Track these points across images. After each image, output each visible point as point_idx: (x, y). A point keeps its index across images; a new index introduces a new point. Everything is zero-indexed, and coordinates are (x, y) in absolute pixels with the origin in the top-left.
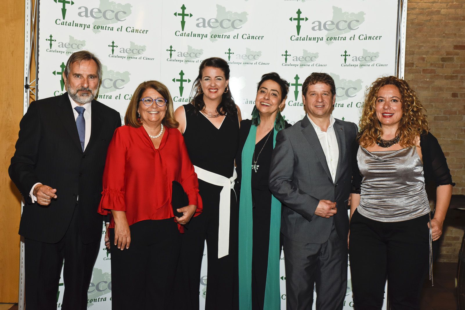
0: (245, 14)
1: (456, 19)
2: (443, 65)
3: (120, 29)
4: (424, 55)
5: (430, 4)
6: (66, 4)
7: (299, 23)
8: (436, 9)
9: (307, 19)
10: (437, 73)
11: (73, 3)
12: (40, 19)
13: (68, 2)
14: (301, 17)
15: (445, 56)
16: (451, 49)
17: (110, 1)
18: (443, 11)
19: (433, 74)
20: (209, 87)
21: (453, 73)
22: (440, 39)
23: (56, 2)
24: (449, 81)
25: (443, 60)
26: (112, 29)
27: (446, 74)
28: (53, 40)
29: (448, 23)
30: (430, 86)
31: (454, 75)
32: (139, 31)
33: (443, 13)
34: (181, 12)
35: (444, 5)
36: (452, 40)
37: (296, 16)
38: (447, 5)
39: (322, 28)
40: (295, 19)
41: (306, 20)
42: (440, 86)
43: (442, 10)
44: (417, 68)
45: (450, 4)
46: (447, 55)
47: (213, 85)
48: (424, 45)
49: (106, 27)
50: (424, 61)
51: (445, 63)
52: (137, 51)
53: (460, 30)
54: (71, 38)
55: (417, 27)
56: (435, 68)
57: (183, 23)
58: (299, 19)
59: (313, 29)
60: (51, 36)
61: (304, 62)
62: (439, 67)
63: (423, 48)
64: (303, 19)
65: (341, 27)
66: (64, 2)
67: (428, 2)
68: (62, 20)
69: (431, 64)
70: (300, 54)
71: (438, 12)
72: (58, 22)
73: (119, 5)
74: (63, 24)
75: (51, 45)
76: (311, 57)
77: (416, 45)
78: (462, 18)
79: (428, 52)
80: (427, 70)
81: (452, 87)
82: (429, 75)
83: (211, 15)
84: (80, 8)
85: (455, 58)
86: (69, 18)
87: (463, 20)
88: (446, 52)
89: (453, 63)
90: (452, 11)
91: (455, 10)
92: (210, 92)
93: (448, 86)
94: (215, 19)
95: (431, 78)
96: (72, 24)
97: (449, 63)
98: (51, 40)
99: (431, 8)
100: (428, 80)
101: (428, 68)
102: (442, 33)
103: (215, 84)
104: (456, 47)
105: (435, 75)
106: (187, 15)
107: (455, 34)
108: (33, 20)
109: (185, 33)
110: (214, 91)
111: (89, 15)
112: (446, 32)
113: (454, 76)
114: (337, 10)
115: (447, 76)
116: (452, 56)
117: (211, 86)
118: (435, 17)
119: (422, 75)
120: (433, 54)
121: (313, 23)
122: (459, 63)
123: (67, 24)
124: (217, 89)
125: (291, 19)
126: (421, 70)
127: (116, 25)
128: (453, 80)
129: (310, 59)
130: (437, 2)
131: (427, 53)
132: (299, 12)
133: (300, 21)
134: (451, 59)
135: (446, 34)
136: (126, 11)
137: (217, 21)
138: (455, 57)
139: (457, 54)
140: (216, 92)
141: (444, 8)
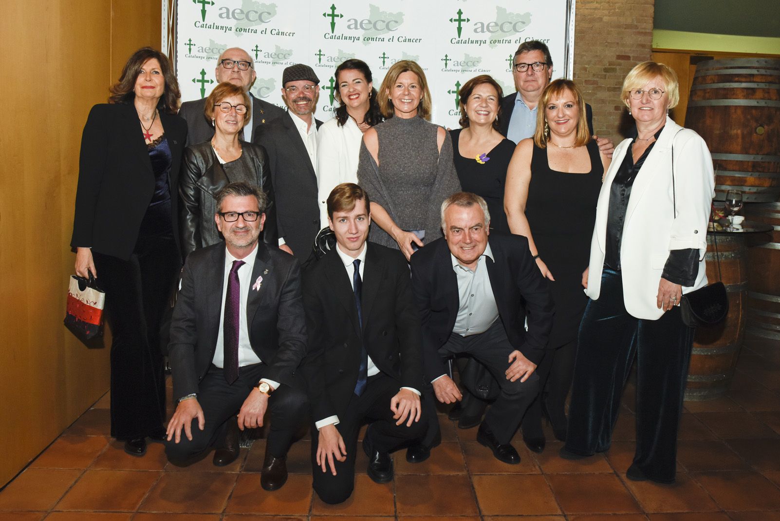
0: (400, 14)
1: (619, 26)
2: (605, 75)
3: (264, 32)
4: (586, 65)
5: (592, 11)
6: (206, 5)
7: (460, 24)
8: (598, 16)
9: (468, 20)
10: (599, 84)
11: (213, 3)
12: (178, 21)
13: (208, 3)
14: (462, 18)
15: (607, 66)
16: (614, 59)
17: (253, 1)
18: (605, 19)
19: (595, 86)
20: (348, 94)
21: (616, 85)
22: (602, 48)
23: (195, 3)
24: (612, 93)
25: (606, 70)
26: (256, 32)
27: (609, 86)
28: (192, 45)
29: (611, 31)
30: (593, 98)
31: (617, 86)
32: (285, 34)
33: (605, 21)
34: (330, 12)
35: (606, 12)
36: (615, 49)
37: (457, 17)
38: (609, 13)
39: (485, 30)
40: (455, 20)
41: (467, 22)
42: (602, 98)
43: (605, 17)
44: (579, 78)
45: (613, 11)
46: (609, 65)
47: (351, 90)
48: (587, 55)
49: (249, 29)
50: (586, 71)
51: (608, 74)
52: (283, 56)
53: (622, 38)
54: (212, 42)
55: (579, 35)
56: (598, 79)
57: (333, 25)
58: (460, 20)
59: (475, 31)
60: (190, 40)
61: (466, 68)
62: (601, 78)
63: (585, 57)
64: (464, 20)
65: (505, 29)
66: (204, 3)
67: (590, 9)
68: (202, 22)
69: (594, 75)
70: (462, 59)
71: (601, 19)
72: (198, 24)
73: (263, 5)
74: (202, 26)
75: (190, 49)
76: (473, 61)
77: (578, 54)
78: (625, 27)
79: (590, 61)
80: (589, 80)
81: (615, 99)
82: (592, 86)
83: (364, 15)
84: (221, 9)
85: (618, 69)
86: (209, 20)
87: (625, 29)
88: (609, 62)
89: (616, 74)
90: (615, 18)
91: (618, 18)
92: (350, 99)
93: (611, 99)
94: (369, 21)
95: (593, 90)
96: (212, 27)
97: (611, 74)
98: (190, 45)
99: (593, 15)
100: (590, 92)
101: (590, 79)
102: (605, 42)
103: (354, 88)
104: (619, 57)
105: (597, 87)
106: (338, 16)
107: (618, 43)
108: (171, 23)
109: (335, 36)
110: (355, 97)
111: (231, 16)
112: (609, 41)
113: (616, 88)
114: (500, 11)
115: (610, 87)
116: (615, 67)
117: (350, 92)
118: (597, 25)
119: (584, 86)
120: (595, 64)
121: (476, 24)
122: (622, 75)
123: (207, 26)
124: (359, 94)
125: (451, 20)
126: (583, 80)
127: (260, 27)
128: (616, 92)
129: (472, 64)
130: (599, 9)
131: (589, 63)
132: (460, 13)
133: (462, 22)
134: (614, 70)
135: (609, 43)
136: (270, 12)
137: (370, 22)
138: (618, 67)
139: (620, 65)
140: (357, 98)
141: (606, 16)
